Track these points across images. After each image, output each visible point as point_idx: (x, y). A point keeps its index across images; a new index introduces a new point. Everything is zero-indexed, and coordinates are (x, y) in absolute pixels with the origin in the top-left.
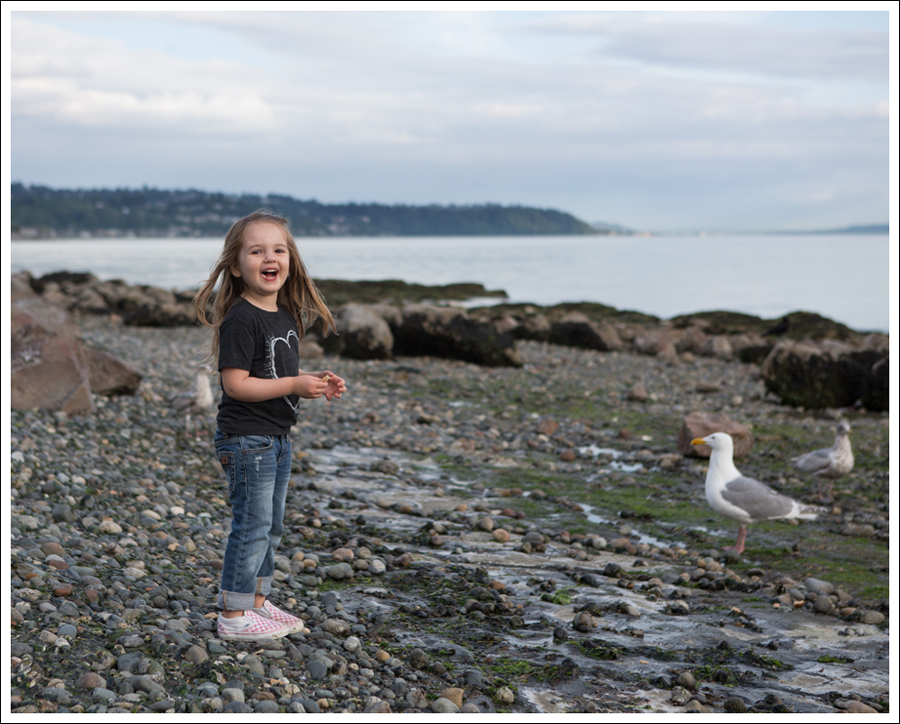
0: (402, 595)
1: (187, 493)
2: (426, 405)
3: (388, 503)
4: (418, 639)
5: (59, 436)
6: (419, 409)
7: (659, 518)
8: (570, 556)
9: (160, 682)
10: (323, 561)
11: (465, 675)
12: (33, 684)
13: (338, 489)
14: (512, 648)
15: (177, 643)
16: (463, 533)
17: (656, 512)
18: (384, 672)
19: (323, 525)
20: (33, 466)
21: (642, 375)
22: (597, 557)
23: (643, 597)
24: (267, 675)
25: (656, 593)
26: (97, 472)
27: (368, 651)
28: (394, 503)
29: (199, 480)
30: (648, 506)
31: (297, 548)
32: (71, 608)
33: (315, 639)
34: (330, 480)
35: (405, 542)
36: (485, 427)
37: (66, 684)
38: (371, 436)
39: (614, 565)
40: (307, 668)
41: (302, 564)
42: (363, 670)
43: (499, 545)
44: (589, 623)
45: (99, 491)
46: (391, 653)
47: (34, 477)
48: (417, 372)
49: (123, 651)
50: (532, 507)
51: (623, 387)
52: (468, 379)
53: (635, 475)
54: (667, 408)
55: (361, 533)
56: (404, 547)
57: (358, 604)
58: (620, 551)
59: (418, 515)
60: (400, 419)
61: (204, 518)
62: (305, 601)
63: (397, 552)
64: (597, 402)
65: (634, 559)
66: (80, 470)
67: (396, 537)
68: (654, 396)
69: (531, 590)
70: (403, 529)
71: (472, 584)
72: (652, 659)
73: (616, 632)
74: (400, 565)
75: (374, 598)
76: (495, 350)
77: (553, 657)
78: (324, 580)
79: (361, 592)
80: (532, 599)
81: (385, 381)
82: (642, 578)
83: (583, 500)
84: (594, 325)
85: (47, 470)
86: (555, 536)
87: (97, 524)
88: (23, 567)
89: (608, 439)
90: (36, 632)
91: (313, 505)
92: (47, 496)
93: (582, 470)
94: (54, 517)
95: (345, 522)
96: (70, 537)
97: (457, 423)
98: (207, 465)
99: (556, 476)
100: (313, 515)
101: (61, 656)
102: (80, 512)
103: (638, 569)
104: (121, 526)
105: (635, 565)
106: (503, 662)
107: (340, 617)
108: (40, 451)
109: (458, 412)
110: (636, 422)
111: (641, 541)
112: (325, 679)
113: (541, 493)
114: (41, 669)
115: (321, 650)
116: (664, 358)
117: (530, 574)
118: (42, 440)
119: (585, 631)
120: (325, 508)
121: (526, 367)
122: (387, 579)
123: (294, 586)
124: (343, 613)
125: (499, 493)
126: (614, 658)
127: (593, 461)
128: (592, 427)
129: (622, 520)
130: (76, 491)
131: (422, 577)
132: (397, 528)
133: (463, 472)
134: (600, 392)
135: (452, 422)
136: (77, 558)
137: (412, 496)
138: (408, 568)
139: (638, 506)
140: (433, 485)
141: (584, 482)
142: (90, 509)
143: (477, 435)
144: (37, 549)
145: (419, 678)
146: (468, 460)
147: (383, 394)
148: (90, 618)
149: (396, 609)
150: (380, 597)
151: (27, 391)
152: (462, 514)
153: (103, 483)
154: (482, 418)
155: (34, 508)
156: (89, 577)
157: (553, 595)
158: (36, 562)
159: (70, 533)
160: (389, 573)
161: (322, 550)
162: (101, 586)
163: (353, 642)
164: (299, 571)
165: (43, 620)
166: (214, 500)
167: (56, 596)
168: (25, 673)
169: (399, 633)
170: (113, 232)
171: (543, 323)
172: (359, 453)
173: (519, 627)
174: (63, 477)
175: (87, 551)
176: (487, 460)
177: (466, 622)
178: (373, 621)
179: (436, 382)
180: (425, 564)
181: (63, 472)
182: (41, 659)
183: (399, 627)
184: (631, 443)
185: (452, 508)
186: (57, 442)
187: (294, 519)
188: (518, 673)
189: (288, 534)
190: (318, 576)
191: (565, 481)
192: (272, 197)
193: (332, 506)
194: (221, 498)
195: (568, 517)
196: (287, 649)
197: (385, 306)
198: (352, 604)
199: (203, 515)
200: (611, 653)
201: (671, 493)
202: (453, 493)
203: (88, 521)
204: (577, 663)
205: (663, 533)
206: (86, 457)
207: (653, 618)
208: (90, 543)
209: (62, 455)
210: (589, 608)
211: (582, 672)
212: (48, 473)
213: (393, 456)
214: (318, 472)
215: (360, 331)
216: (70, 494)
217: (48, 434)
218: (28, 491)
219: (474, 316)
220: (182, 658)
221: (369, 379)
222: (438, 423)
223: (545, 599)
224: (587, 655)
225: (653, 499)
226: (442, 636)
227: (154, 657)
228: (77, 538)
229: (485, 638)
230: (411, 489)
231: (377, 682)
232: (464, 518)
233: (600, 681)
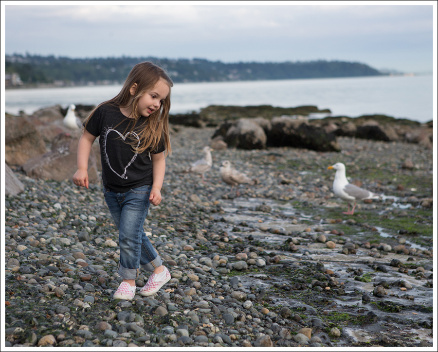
0: (275, 278)
1: (153, 225)
2: (286, 174)
3: (266, 228)
4: (285, 302)
5: (80, 195)
6: (282, 176)
7: (422, 234)
8: (370, 255)
9: (141, 326)
10: (230, 260)
11: (313, 321)
12: (71, 328)
13: (238, 221)
14: (339, 306)
15: (150, 306)
16: (309, 244)
17: (420, 231)
18: (266, 320)
19: (230, 240)
20: (66, 211)
21: (410, 154)
22: (386, 256)
23: (413, 278)
24: (201, 322)
25: (421, 275)
26: (102, 214)
27: (257, 309)
28: (269, 228)
29: (159, 217)
30: (415, 227)
31: (215, 253)
32: (91, 287)
33: (227, 302)
34: (232, 216)
35: (276, 249)
36: (320, 185)
37: (89, 328)
38: (255, 192)
39: (396, 260)
40: (223, 318)
41: (219, 262)
42: (254, 319)
43: (329, 250)
44: (383, 292)
45: (103, 224)
46: (270, 310)
47: (67, 217)
48: (280, 156)
49: (120, 310)
50: (348, 229)
51: (399, 161)
52: (310, 159)
53: (407, 210)
54: (425, 173)
55: (251, 244)
56: (276, 252)
57: (251, 283)
58: (399, 252)
59: (283, 234)
60: (271, 182)
61: (163, 238)
62: (221, 282)
63: (272, 255)
64: (384, 170)
65: (408, 257)
66: (93, 213)
67: (271, 246)
68: (417, 166)
69: (349, 274)
70: (275, 242)
71: (315, 271)
72: (419, 312)
73: (398, 297)
74: (274, 262)
75: (260, 280)
76: (325, 142)
77: (363, 311)
78: (231, 271)
79: (252, 277)
80: (349, 279)
81: (262, 161)
82: (412, 268)
83: (377, 224)
84: (382, 127)
85: (74, 213)
86: (361, 245)
87: (104, 242)
88: (63, 266)
89: (391, 190)
90: (72, 300)
91: (224, 230)
92: (75, 227)
93: (377, 208)
94: (79, 238)
95: (242, 239)
96: (88, 249)
97: (304, 183)
98: (164, 209)
99: (361, 211)
100: (224, 235)
101: (86, 313)
102: (93, 235)
103: (410, 262)
104: (117, 242)
105: (408, 260)
106: (333, 314)
107: (241, 290)
108: (70, 203)
109: (304, 177)
110: (407, 180)
111: (412, 247)
112: (234, 324)
113: (353, 221)
114: (75, 320)
115: (231, 308)
116: (423, 145)
117: (348, 266)
118: (71, 197)
119: (380, 297)
120: (231, 232)
121: (343, 152)
122: (266, 270)
123: (214, 274)
124: (243, 288)
125: (329, 222)
126: (398, 311)
127: (383, 203)
128: (382, 184)
129: (400, 235)
130: (91, 224)
131: (286, 268)
132: (271, 242)
133: (308, 210)
134: (386, 164)
135: (300, 183)
136: (93, 260)
137: (280, 224)
138: (278, 263)
139: (409, 227)
140: (291, 218)
141: (378, 215)
142: (99, 234)
143: (316, 190)
144: (71, 256)
145: (286, 323)
146: (311, 204)
147: (261, 168)
148: (101, 293)
149: (272, 286)
150: (263, 279)
151: (62, 170)
152: (308, 233)
153: (106, 220)
154: (318, 180)
155: (68, 234)
156: (100, 271)
157: (361, 277)
158: (70, 263)
159: (89, 247)
160: (267, 266)
161: (229, 254)
162: (107, 275)
163: (249, 304)
164: (217, 266)
165: (75, 294)
166: (168, 228)
167: (82, 281)
168: (67, 322)
169: (274, 298)
170: (106, 82)
171: (352, 127)
172: (248, 201)
173: (342, 295)
174: (84, 217)
175: (98, 256)
176: (321, 204)
177: (311, 292)
178: (259, 292)
179: (291, 161)
180: (288, 261)
181: (83, 214)
182: (75, 315)
183: (274, 295)
184: (404, 193)
185: (302, 230)
186: (80, 198)
187: (213, 238)
188: (342, 320)
189: (210, 246)
190: (227, 268)
191: (367, 214)
192: (195, 60)
193: (234, 230)
194: (172, 227)
195: (369, 234)
196: (212, 308)
197: (260, 119)
198: (247, 283)
199: (162, 236)
200: (396, 309)
201: (429, 220)
202: (303, 222)
203: (98, 240)
204: (376, 314)
205: (424, 242)
206: (96, 206)
207: (420, 289)
208: (100, 252)
209: (82, 205)
210: (382, 283)
211: (379, 319)
212: (75, 215)
213: (268, 202)
214: (226, 212)
215: (247, 133)
216: (88, 226)
217: (74, 194)
218: (64, 225)
219: (313, 124)
220: (153, 313)
221: (253, 160)
222: (293, 184)
223: (356, 279)
224: (381, 310)
225: (418, 224)
226: (298, 300)
227: (138, 313)
228: (92, 250)
229: (323, 301)
230: (279, 220)
231: (263, 325)
232: (309, 236)
233: (390, 324)
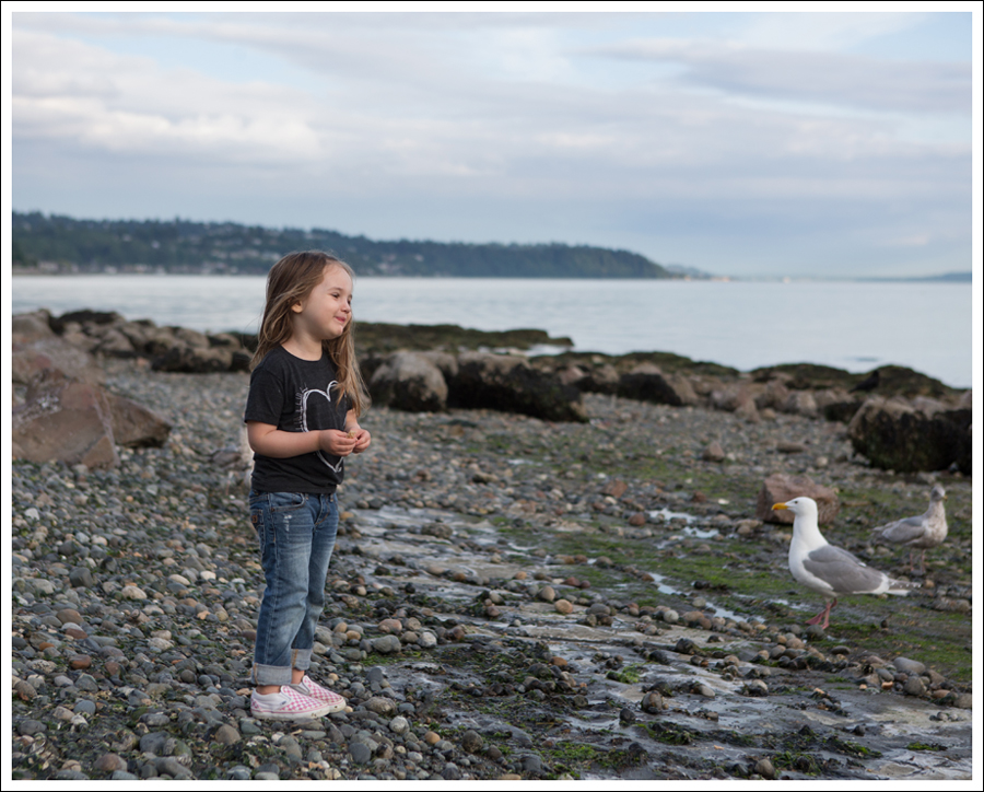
0: (455, 671)
1: (219, 556)
2: (483, 463)
3: (440, 570)
4: (472, 720)
5: (78, 491)
6: (475, 466)
7: (736, 589)
8: (638, 630)
9: (186, 765)
10: (368, 632)
11: (523, 760)
12: (45, 766)
13: (386, 554)
14: (575, 731)
15: (206, 722)
16: (521, 603)
17: (733, 583)
18: (434, 756)
19: (368, 593)
20: (49, 525)
21: (719, 432)
22: (668, 632)
23: (718, 676)
24: (305, 758)
25: (733, 671)
26: (120, 531)
27: (416, 733)
28: (446, 569)
29: (232, 542)
30: (724, 577)
31: (339, 618)
32: (89, 682)
33: (358, 719)
34: (376, 543)
35: (458, 612)
36: (546, 487)
37: (83, 766)
38: (422, 496)
39: (687, 640)
40: (349, 751)
41: (345, 636)
42: (410, 754)
43: (561, 618)
44: (659, 704)
45: (122, 553)
46: (441, 735)
47: (50, 537)
48: (473, 426)
49: (146, 731)
50: (598, 576)
51: (699, 446)
52: (529, 435)
53: (710, 542)
54: (746, 468)
55: (410, 602)
56: (457, 618)
57: (406, 680)
58: (693, 625)
59: (473, 583)
60: (454, 478)
61: (237, 584)
62: (348, 677)
63: (449, 624)
64: (669, 461)
65: (709, 634)
66: (102, 529)
67: (448, 607)
68: (731, 456)
69: (596, 667)
70: (456, 598)
71: (531, 660)
72: (727, 745)
73: (688, 714)
74: (453, 638)
75: (423, 674)
76: (559, 403)
77: (620, 741)
78: (369, 654)
79: (410, 667)
80: (597, 677)
81: (438, 436)
82: (716, 656)
83: (654, 568)
84: (667, 377)
85: (64, 528)
86: (622, 608)
87: (120, 589)
88: (37, 636)
89: (681, 502)
90: (50, 708)
91: (358, 571)
92: (64, 557)
93: (653, 536)
94: (71, 581)
95: (392, 590)
96: (89, 603)
97: (517, 483)
98: (242, 525)
99: (624, 542)
100: (357, 582)
101: (78, 736)
102: (100, 575)
103: (712, 645)
104: (146, 591)
105: (709, 641)
106: (564, 746)
107: (386, 695)
108: (57, 508)
109: (518, 470)
110: (712, 484)
111: (716, 615)
112: (369, 763)
113: (608, 561)
114: (55, 750)
115: (365, 731)
116: (743, 414)
117: (595, 650)
118: (59, 496)
119: (655, 713)
120: (371, 575)
121: (592, 422)
122: (437, 654)
123: (336, 660)
124: (390, 691)
125: (562, 561)
126: (686, 742)
127: (665, 526)
128: (663, 489)
129: (695, 592)
130: (96, 552)
131: (476, 652)
132: (449, 597)
133: (522, 536)
134: (673, 450)
135: (510, 482)
136: (96, 626)
137: (467, 562)
138: (462, 641)
139: (713, 575)
140: (489, 550)
141: (655, 549)
142: (111, 573)
143: (538, 496)
144: (53, 615)
145: (472, 763)
146: (528, 524)
147: (436, 450)
148: (110, 694)
149: (448, 687)
150: (430, 673)
151: (44, 441)
152: (521, 582)
153: (127, 544)
154: (544, 477)
155: (50, 571)
156: (110, 648)
157: (619, 672)
158: (51, 631)
159: (89, 599)
160: (440, 647)
161: (367, 621)
162: (123, 658)
163: (400, 722)
164: (341, 643)
165: (58, 695)
166: (248, 564)
167: (73, 669)
168: (37, 753)
169: (449, 712)
170: (141, 268)
171: (611, 374)
172: (409, 514)
173: (582, 708)
174: (83, 537)
175: (108, 619)
176: (548, 524)
177: (524, 702)
178: (423, 699)
179: (493, 437)
180: (480, 637)
181: (82, 531)
182: (55, 738)
183: (451, 706)
184: (707, 507)
185: (510, 576)
186: (77, 498)
187: (337, 586)
188: (580, 758)
189: (330, 603)
190: (362, 649)
191: (634, 548)
192: (316, 232)
193: (379, 572)
194: (256, 562)
195: (637, 587)
196: (328, 730)
197: (438, 354)
198: (399, 681)
199: (236, 580)
200: (683, 737)
201: (750, 562)
202: (512, 559)
203: (109, 586)
204: (645, 748)
205: (740, 607)
206: (108, 515)
207: (729, 700)
208: (111, 610)
209: (82, 513)
210: (659, 687)
211: (650, 758)
212: (66, 532)
213: (446, 518)
214: (363, 535)
215: (411, 380)
216: (90, 556)
217: (66, 489)
218: (43, 552)
219: (536, 366)
220: (211, 739)
221: (421, 433)
222: (495, 482)
223: (611, 677)
224: (656, 739)
225: (730, 569)
226: (498, 716)
227: (181, 737)
228: (96, 605)
229: (545, 720)
230: (466, 555)
231: (426, 766)
232: (523, 587)
233: (671, 768)
